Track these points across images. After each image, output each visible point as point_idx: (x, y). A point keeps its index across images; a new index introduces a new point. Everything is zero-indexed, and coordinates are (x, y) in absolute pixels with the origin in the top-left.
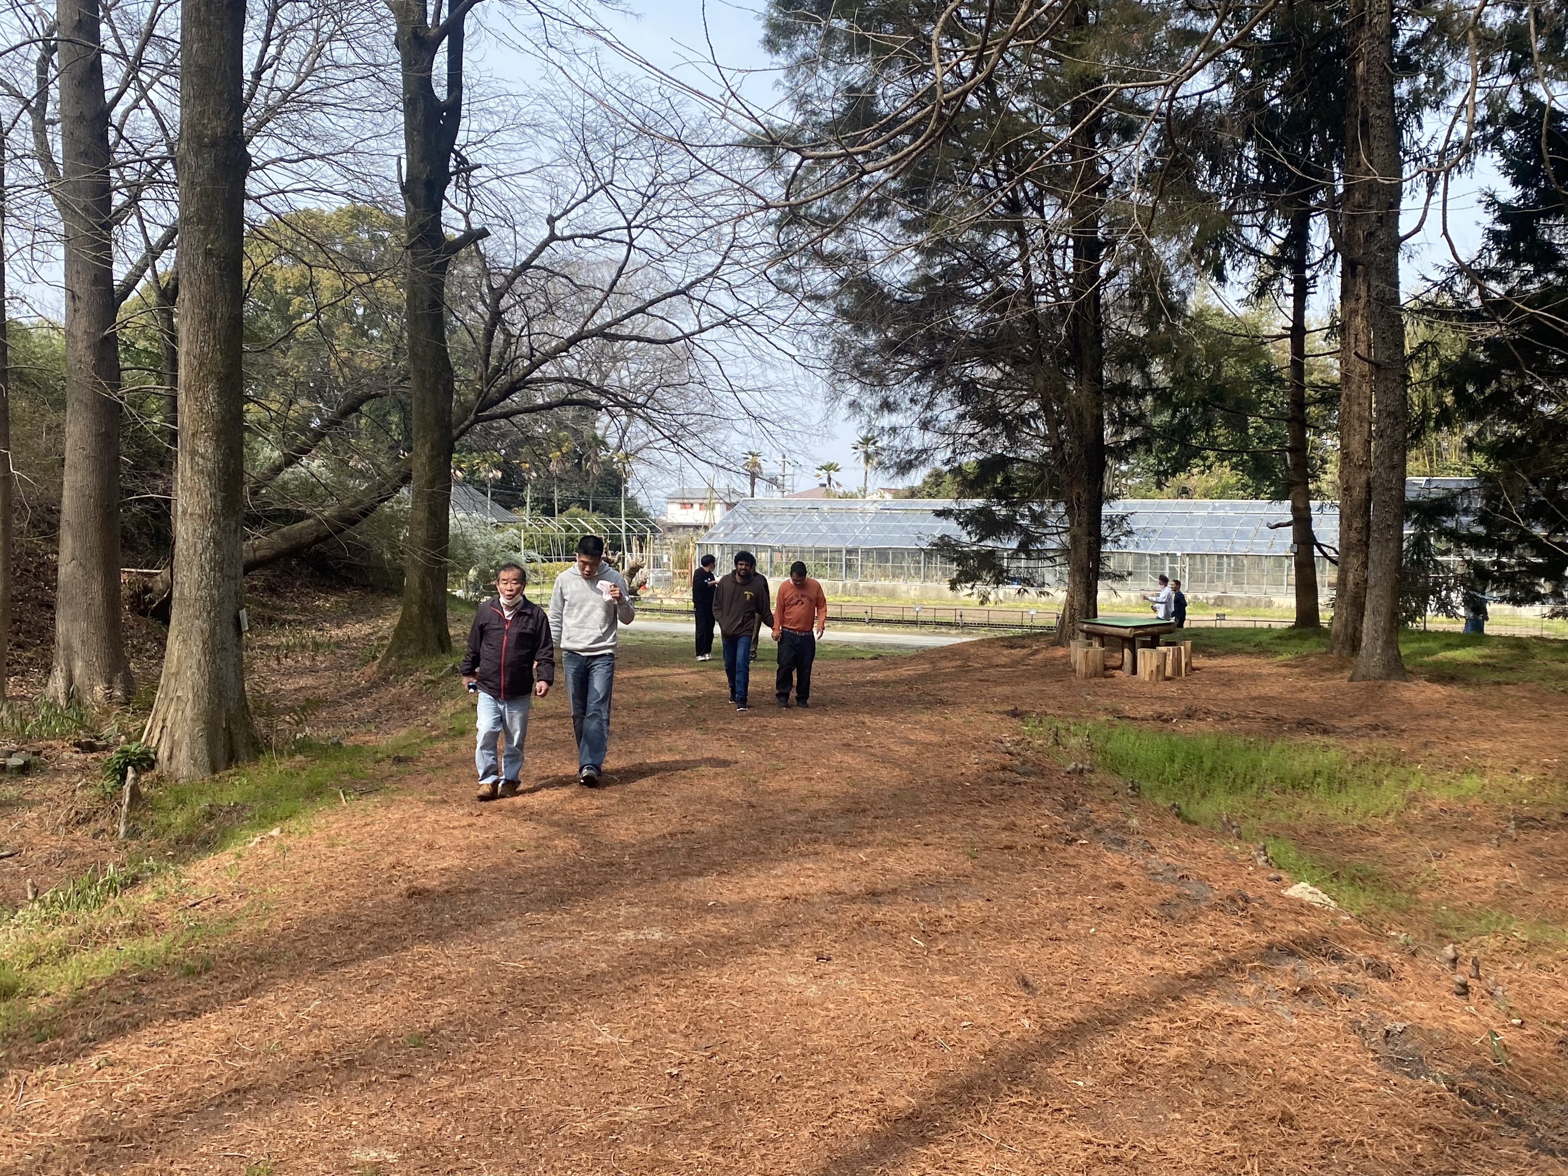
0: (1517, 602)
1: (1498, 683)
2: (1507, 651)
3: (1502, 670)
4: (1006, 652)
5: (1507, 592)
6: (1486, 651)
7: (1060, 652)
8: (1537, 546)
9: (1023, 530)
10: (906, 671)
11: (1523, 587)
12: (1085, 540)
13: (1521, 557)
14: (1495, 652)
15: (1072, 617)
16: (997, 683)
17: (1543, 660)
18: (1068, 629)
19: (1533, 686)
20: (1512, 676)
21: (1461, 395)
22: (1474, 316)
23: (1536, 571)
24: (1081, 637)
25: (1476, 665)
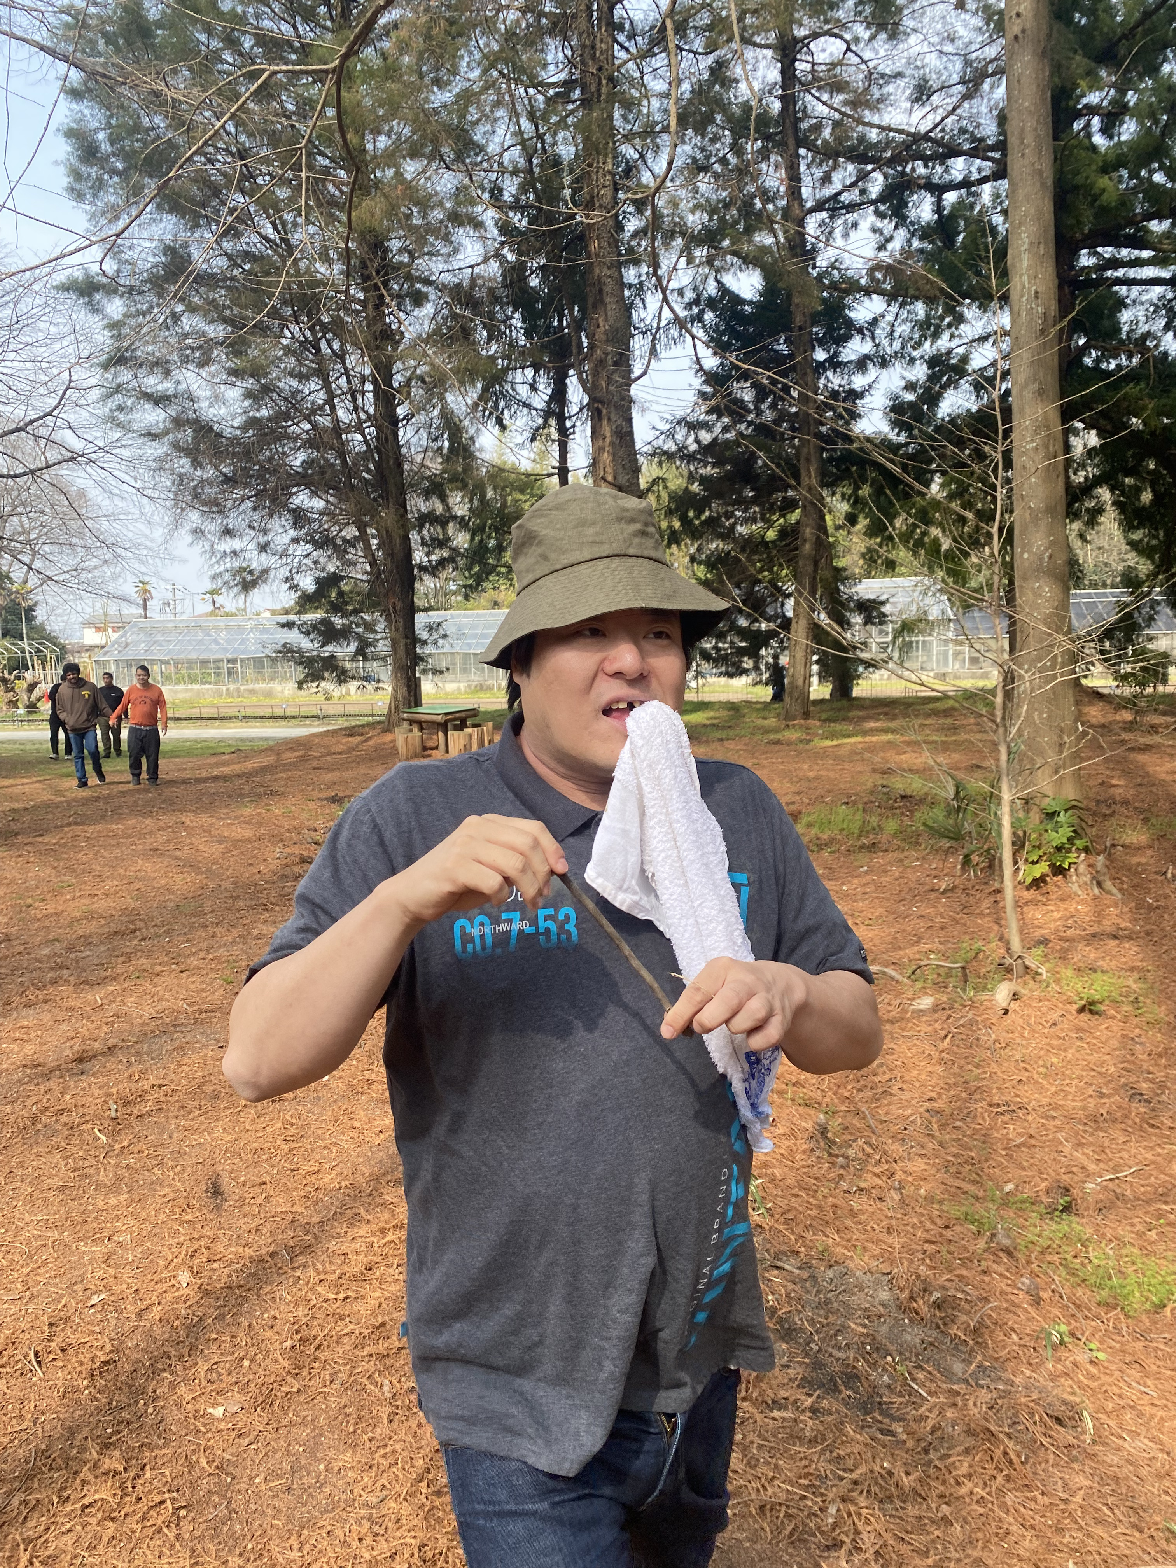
0: (730, 675)
1: (722, 740)
2: (726, 713)
3: (724, 728)
4: (345, 740)
5: (723, 669)
6: (712, 714)
7: (388, 737)
8: (743, 633)
9: (359, 637)
10: (251, 764)
11: (734, 664)
12: (402, 642)
13: (731, 642)
14: (717, 714)
15: (397, 707)
16: (329, 770)
17: (753, 719)
18: (394, 719)
19: (746, 740)
20: (731, 733)
21: (684, 519)
22: (691, 458)
23: (742, 652)
24: (406, 725)
25: (705, 726)
